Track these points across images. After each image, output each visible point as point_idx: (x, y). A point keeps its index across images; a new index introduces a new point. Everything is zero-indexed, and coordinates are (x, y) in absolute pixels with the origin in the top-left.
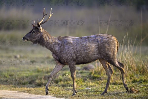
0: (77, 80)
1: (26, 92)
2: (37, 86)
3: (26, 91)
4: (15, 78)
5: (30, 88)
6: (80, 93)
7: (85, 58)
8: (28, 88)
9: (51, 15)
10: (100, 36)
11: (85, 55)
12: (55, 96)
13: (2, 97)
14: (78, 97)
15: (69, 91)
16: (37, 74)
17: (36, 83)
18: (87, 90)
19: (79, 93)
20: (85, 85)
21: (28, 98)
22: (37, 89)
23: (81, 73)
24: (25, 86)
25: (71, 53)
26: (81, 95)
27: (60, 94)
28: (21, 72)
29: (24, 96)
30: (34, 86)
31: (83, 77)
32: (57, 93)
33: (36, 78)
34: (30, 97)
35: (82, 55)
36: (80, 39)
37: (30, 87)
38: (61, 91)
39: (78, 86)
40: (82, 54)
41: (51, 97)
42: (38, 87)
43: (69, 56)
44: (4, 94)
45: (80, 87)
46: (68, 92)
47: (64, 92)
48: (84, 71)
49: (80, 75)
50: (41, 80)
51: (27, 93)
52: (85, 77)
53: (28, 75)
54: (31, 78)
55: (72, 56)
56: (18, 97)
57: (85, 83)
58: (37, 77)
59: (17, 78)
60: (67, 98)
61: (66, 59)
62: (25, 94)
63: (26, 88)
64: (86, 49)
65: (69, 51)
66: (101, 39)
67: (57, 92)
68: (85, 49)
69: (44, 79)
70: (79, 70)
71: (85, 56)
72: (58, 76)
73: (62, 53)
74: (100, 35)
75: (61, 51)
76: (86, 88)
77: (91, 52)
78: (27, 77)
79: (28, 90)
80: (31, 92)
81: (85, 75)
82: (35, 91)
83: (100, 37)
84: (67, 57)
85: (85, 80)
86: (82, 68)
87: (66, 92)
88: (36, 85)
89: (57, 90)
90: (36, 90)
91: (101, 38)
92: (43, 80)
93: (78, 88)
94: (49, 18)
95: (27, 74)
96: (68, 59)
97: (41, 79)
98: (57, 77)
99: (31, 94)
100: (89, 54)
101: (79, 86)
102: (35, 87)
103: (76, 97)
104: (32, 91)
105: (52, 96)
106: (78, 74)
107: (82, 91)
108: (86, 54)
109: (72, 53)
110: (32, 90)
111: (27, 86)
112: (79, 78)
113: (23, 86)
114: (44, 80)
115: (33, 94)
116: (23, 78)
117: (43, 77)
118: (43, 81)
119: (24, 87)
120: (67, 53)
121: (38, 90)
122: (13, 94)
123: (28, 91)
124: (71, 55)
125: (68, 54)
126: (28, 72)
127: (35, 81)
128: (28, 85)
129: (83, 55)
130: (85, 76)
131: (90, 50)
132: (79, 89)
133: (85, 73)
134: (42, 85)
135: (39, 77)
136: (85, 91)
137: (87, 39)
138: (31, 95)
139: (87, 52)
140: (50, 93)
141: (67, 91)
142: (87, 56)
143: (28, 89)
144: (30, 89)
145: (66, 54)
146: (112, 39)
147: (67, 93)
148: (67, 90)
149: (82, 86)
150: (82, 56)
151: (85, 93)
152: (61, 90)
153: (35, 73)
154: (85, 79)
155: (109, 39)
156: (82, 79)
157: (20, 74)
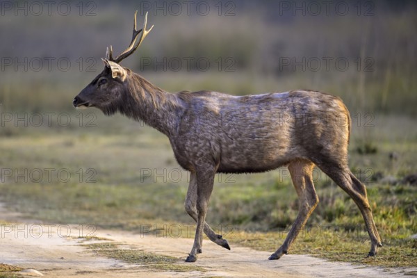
0: (387, 213)
1: (243, 245)
2: (274, 228)
3: (244, 240)
4: (214, 203)
5: (254, 232)
6: (396, 249)
7: (253, 157)
8: (248, 232)
9: (146, 33)
10: (301, 97)
11: (252, 148)
12: (324, 257)
13: (178, 257)
14: (390, 259)
15: (363, 242)
16: (273, 193)
17: (272, 221)
18: (414, 241)
19: (391, 249)
20: (408, 227)
21: (248, 261)
22: (273, 236)
23: (399, 192)
24: (241, 226)
25: (209, 141)
26: (399, 254)
27: (338, 252)
28: (230, 189)
29: (238, 255)
30: (266, 227)
31: (404, 203)
32: (329, 248)
33: (271, 206)
34: (255, 259)
35: (244, 147)
36: (241, 102)
37: (254, 229)
38: (341, 243)
39: (390, 231)
40: (245, 145)
41: (314, 258)
42: (276, 231)
43: (203, 146)
44: (182, 250)
45: (395, 231)
46: (362, 245)
47: (349, 245)
48: (408, 187)
49: (395, 197)
50: (285, 212)
51: (247, 246)
52: (409, 203)
53: (248, 197)
54: (258, 205)
55: (211, 148)
56: (220, 258)
57: (410, 220)
58: (273, 201)
59: (218, 205)
60: (357, 261)
61: (191, 154)
62: (241, 249)
63: (243, 233)
64: (257, 133)
65: (203, 132)
66: (304, 105)
67: (331, 245)
68: (255, 131)
69: (293, 208)
70: (394, 184)
71: (252, 151)
72: (333, 200)
73: (185, 137)
74: (301, 94)
75: (182, 130)
76: (412, 234)
77: (272, 141)
78: (246, 202)
79: (250, 238)
80: (258, 245)
81: (410, 198)
82: (268, 242)
83: (300, 99)
84: (196, 148)
85: (409, 214)
86: (402, 178)
87: (356, 246)
88: (272, 224)
89: (329, 240)
90: (272, 239)
91: (302, 103)
92: (289, 211)
93: (389, 234)
94: (141, 39)
95: (246, 193)
96: (198, 155)
97: (285, 208)
98: (330, 204)
99: (257, 249)
100: (265, 145)
101: (393, 230)
102: (267, 231)
103: (385, 259)
104: (260, 242)
105: (316, 257)
106: (389, 196)
107: (400, 244)
108: (255, 147)
109: (212, 139)
110: (260, 239)
111: (245, 228)
112: (393, 207)
113: (236, 226)
114: (293, 212)
115: (264, 250)
116: (236, 206)
117: (292, 203)
118: (291, 213)
119: (238, 229)
120: (198, 138)
121: (276, 239)
122: (207, 250)
123: (249, 241)
124: (208, 144)
125: (200, 141)
126: (250, 189)
127: (268, 215)
128: (251, 224)
129: (247, 150)
130: (411, 201)
131: (269, 134)
132: (393, 239)
133: (410, 191)
134: (288, 225)
135: (280, 203)
136: (409, 243)
137: (262, 104)
138: (258, 252)
139: (259, 141)
140: (309, 247)
141: (359, 243)
142: (260, 151)
143: (250, 235)
144: (255, 236)
145: (194, 140)
146: (334, 105)
147: (358, 248)
148: (359, 241)
149: (401, 229)
150: (242, 151)
151: (409, 250)
152: (340, 240)
153: (269, 190)
154: (409, 210)
155: (324, 105)
156: (402, 210)
157: (228, 193)
